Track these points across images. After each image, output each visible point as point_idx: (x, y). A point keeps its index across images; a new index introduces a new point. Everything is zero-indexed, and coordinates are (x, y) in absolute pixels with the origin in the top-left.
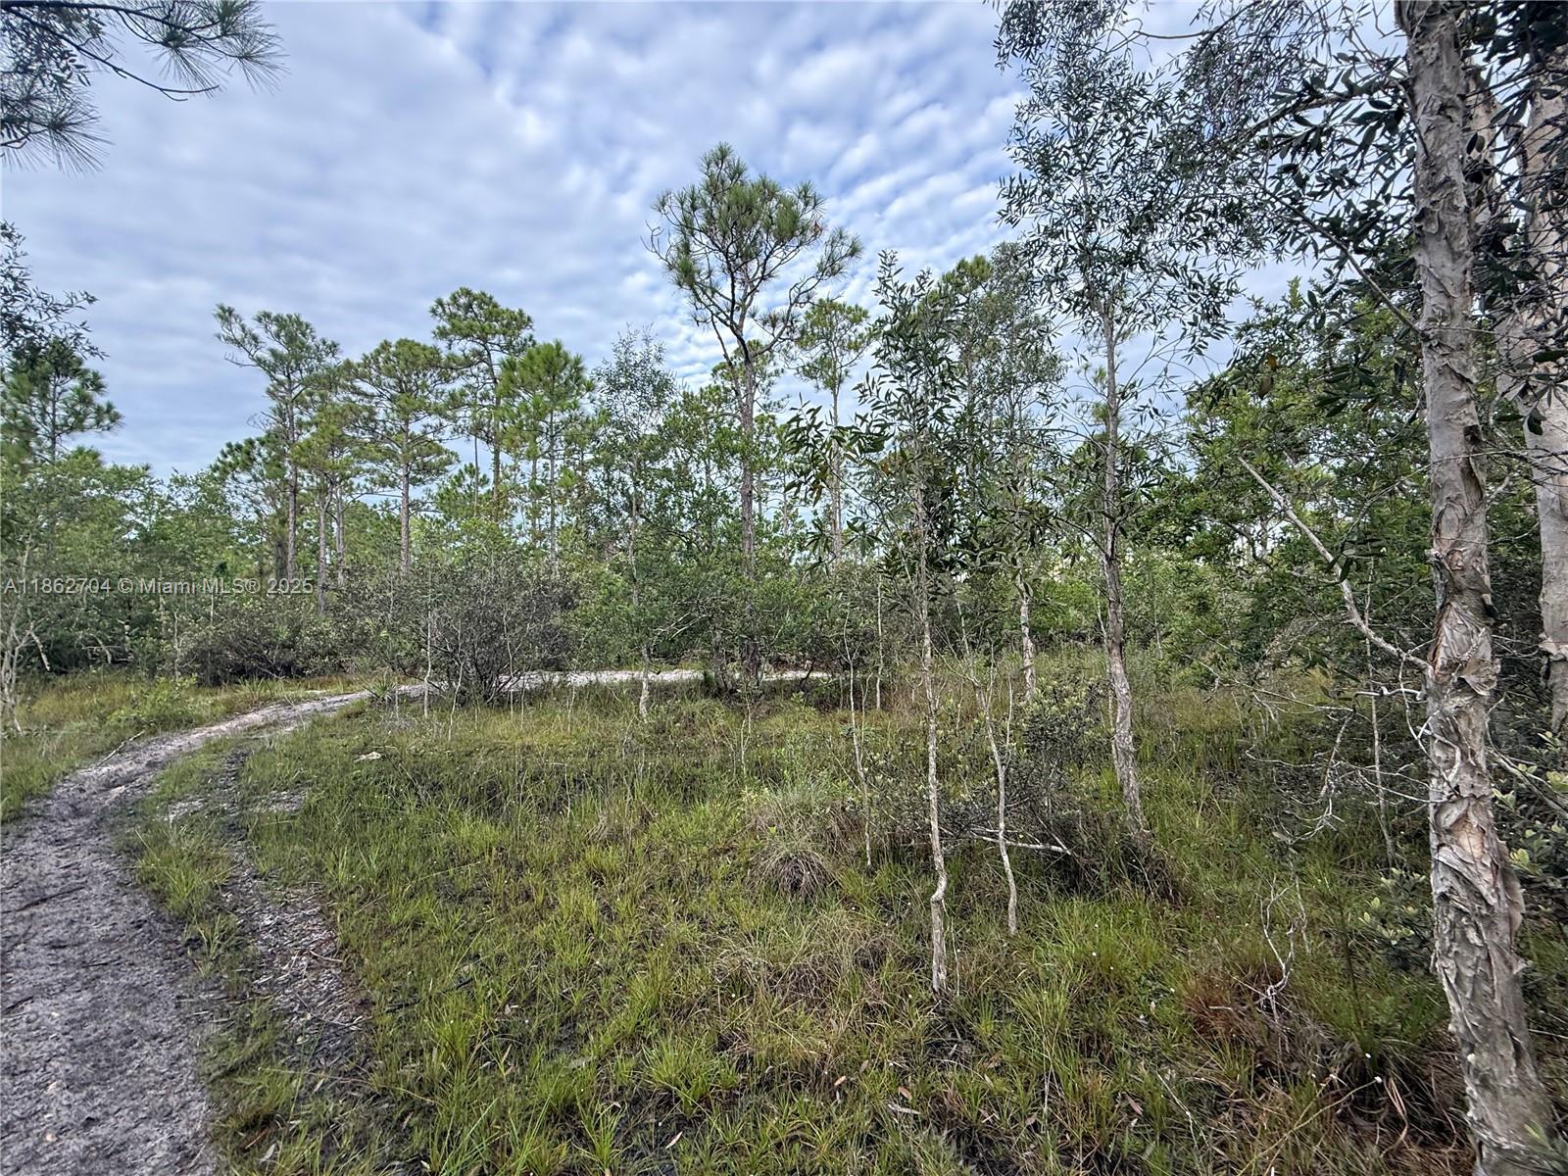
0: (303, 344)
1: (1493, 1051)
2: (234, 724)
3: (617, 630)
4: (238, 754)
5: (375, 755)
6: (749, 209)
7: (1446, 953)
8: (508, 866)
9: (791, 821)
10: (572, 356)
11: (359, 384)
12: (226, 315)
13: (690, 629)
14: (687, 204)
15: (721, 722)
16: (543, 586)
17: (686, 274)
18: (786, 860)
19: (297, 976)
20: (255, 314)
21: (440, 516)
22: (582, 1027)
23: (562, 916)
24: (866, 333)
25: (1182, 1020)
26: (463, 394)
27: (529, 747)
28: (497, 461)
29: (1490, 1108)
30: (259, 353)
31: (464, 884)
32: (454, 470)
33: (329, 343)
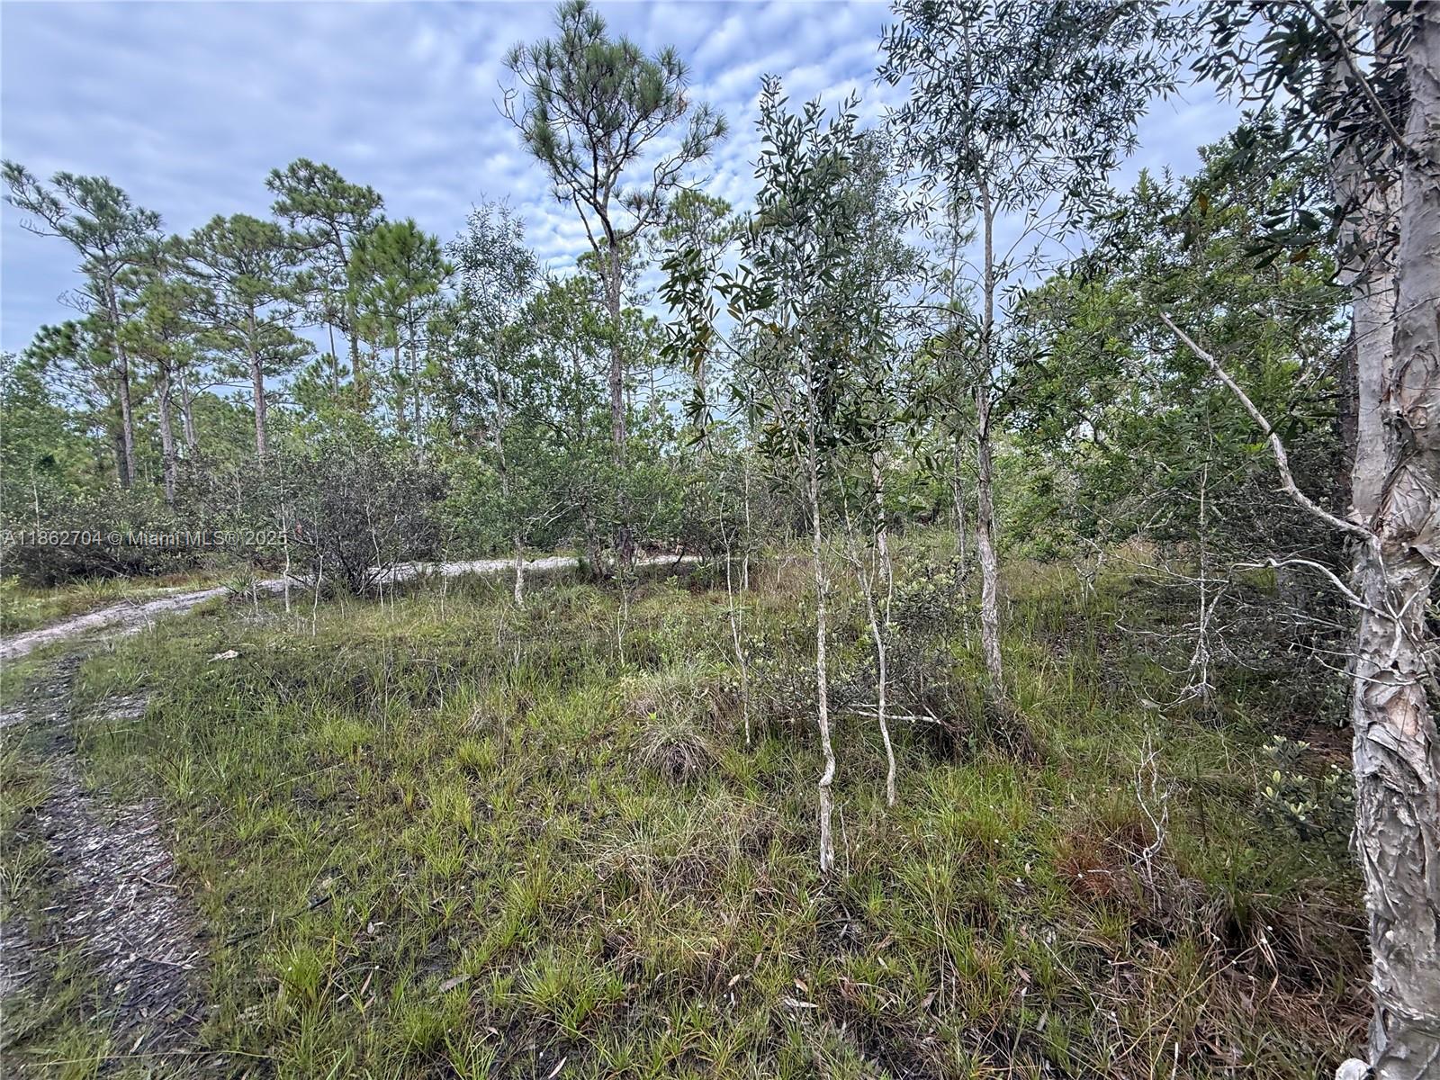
0: (115, 212)
1: (1412, 927)
2: (70, 626)
3: (488, 521)
4: (72, 658)
5: (232, 654)
6: (611, 70)
7: (1369, 832)
8: (374, 767)
9: (671, 705)
10: (428, 236)
11: (192, 263)
12: (16, 174)
13: (564, 517)
14: (543, 60)
15: (597, 608)
16: (409, 478)
17: (544, 145)
18: (668, 744)
19: (122, 909)
20: (52, 175)
21: (299, 408)
22: (455, 941)
23: (432, 817)
24: (729, 227)
25: (1057, 880)
26: (311, 277)
27: (400, 639)
28: (355, 349)
29: (1402, 980)
30: (62, 221)
31: (325, 788)
32: (310, 360)
33: (148, 213)
